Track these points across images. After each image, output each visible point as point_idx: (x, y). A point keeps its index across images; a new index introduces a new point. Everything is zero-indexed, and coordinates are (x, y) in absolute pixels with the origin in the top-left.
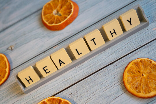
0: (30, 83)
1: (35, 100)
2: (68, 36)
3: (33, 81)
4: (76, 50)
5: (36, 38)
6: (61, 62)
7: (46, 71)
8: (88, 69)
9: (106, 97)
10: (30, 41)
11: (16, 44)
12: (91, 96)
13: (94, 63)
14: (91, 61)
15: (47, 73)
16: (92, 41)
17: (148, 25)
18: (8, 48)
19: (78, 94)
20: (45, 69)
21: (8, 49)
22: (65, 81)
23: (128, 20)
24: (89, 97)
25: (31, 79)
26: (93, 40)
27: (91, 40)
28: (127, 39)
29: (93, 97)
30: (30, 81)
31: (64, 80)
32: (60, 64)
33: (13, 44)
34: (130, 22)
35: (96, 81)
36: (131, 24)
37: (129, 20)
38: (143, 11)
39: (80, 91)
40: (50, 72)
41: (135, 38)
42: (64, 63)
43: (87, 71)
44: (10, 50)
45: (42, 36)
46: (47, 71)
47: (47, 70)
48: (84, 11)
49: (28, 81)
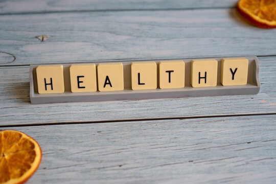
0: (46, 89)
2: (134, 59)
3: (52, 89)
4: (139, 74)
5: (86, 42)
6: (108, 82)
7: (80, 84)
8: (141, 110)
9: (150, 158)
10: (75, 41)
11: (52, 36)
12: (128, 147)
13: (154, 108)
14: (150, 103)
15: (79, 87)
17: (256, 92)
18: (38, 36)
19: (110, 137)
20: (80, 79)
21: (37, 37)
23: (231, 69)
24: (125, 147)
25: (51, 84)
26: (170, 72)
27: (167, 72)
28: (218, 98)
29: (131, 149)
30: (49, 87)
31: (99, 111)
32: (106, 83)
33: (49, 34)
34: (233, 74)
35: (145, 131)
36: (233, 79)
37: (233, 71)
38: (258, 69)
39: (115, 134)
40: (84, 87)
41: (229, 101)
42: (111, 86)
43: (140, 112)
44: (39, 39)
45: (96, 42)
46: (81, 85)
47: (82, 82)
49: (46, 84)
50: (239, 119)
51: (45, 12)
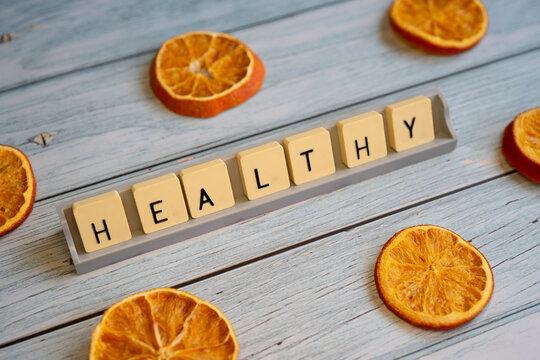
0: (99, 242)
1: (107, 295)
2: (227, 138)
3: (109, 238)
4: (256, 171)
5: (127, 127)
6: (205, 199)
7: (157, 215)
8: (276, 232)
9: (323, 314)
10: (106, 131)
11: (59, 131)
12: (280, 305)
13: (295, 222)
14: (285, 215)
15: (156, 222)
16: (304, 156)
17: (452, 147)
18: (34, 138)
19: (241, 297)
20: (157, 208)
21: (30, 140)
22: (205, 256)
23: (406, 122)
24: (274, 308)
25: (106, 230)
26: (306, 154)
27: (302, 154)
28: (395, 175)
29: (286, 309)
30: (103, 236)
31: (205, 254)
32: (202, 202)
33: (52, 129)
34: (410, 128)
35: (297, 269)
36: (411, 136)
37: (410, 124)
38: (448, 109)
39: (248, 288)
40: (166, 220)
41: (414, 176)
42: (212, 204)
43: (276, 237)
44: (38, 144)
45: (147, 123)
46: (159, 217)
47: (161, 211)
48: (279, 81)
49: (96, 233)
50: (439, 204)
51: (24, 85)
